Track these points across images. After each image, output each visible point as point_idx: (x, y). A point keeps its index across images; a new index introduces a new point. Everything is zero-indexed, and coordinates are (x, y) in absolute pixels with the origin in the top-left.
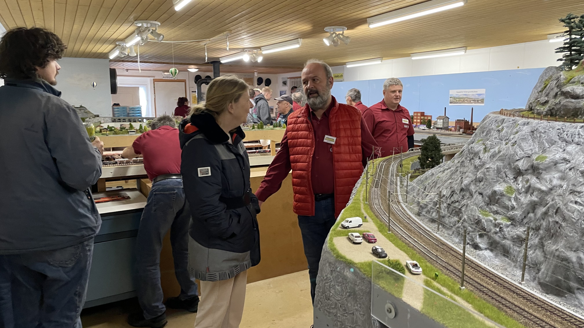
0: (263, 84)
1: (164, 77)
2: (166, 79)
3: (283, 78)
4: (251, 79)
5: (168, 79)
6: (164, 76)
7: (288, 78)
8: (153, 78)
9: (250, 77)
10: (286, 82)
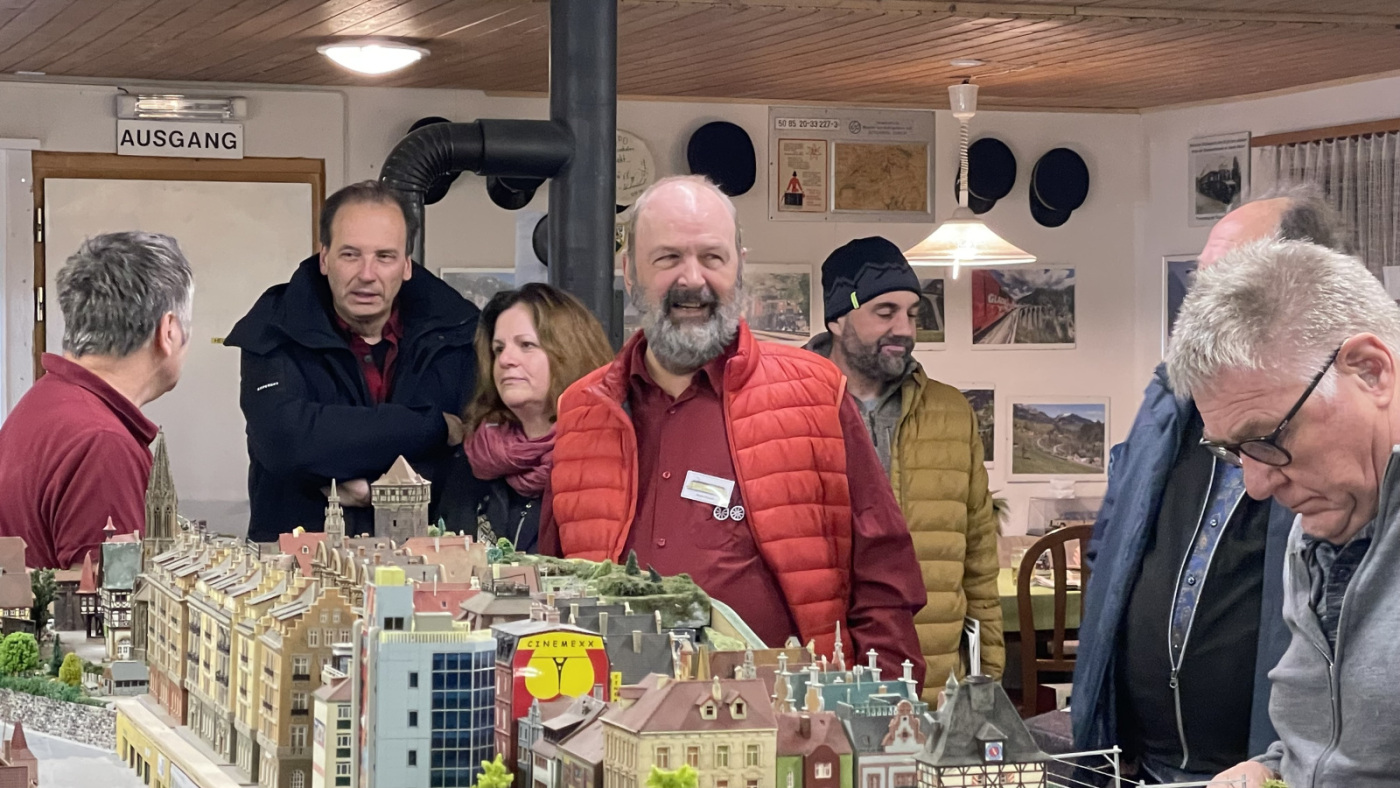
0: (1017, 203)
1: (127, 138)
2: (151, 151)
3: (1198, 147)
4: (908, 154)
5: (168, 151)
6: (133, 127)
7: (1255, 142)
8: (36, 145)
9: (894, 139)
10: (1236, 174)
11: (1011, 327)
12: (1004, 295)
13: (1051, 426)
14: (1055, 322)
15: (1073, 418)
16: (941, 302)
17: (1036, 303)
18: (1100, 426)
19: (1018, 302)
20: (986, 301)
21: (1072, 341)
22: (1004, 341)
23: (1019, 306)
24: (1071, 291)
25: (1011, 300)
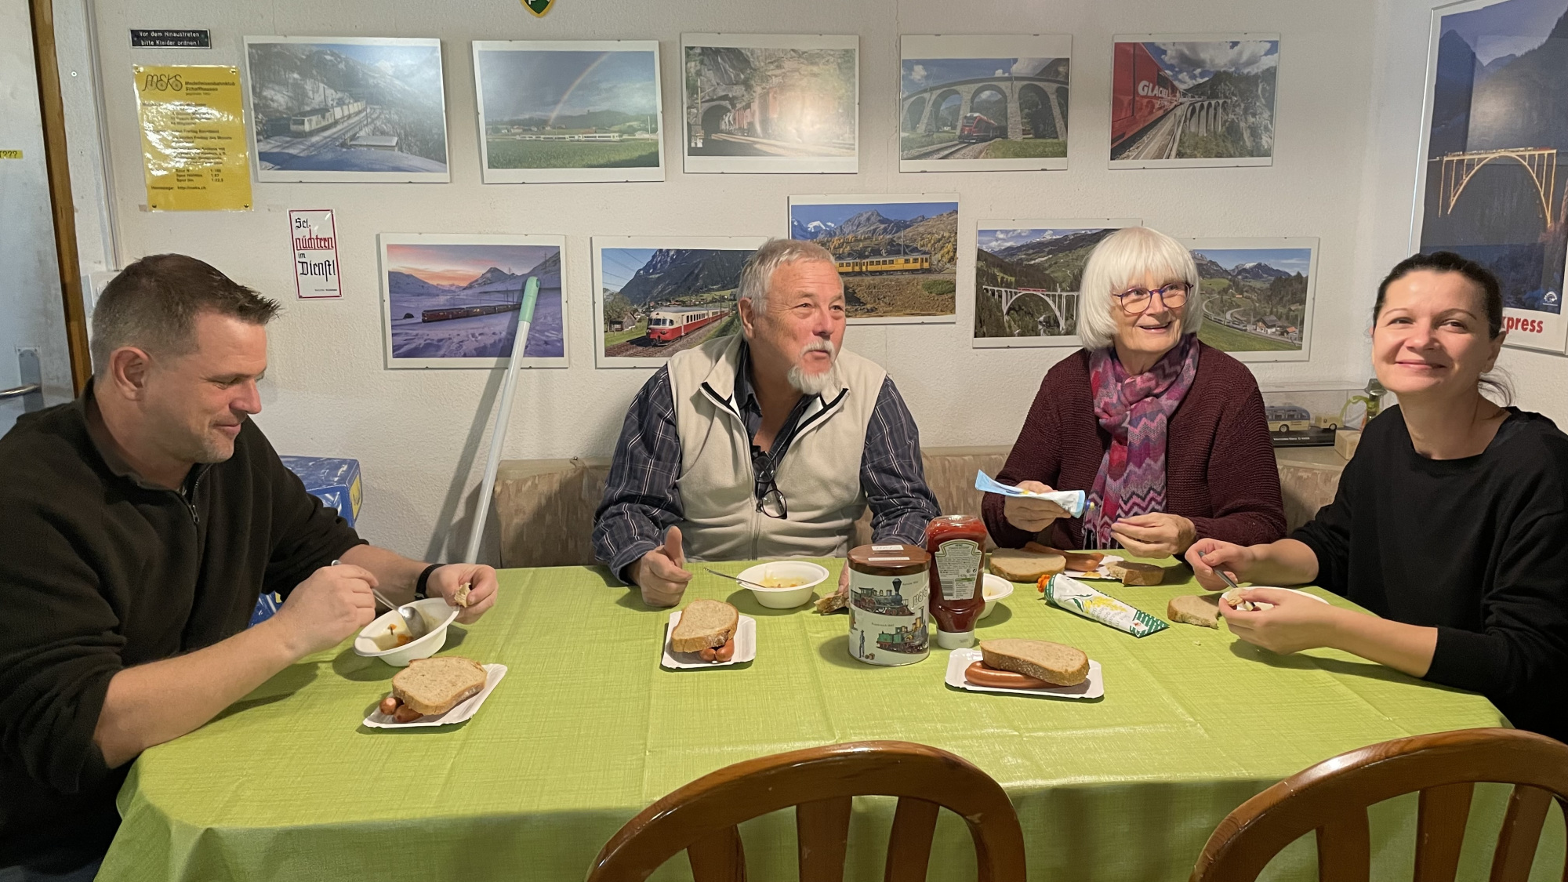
11: (1172, 133)
12: (1163, 82)
13: (1226, 282)
14: (1242, 124)
15: (1260, 271)
16: (1063, 94)
17: (1214, 96)
18: (1301, 281)
19: (1184, 95)
20: (1135, 92)
21: (1267, 154)
22: (1159, 155)
23: (1187, 100)
24: (1271, 74)
25: (1174, 89)
